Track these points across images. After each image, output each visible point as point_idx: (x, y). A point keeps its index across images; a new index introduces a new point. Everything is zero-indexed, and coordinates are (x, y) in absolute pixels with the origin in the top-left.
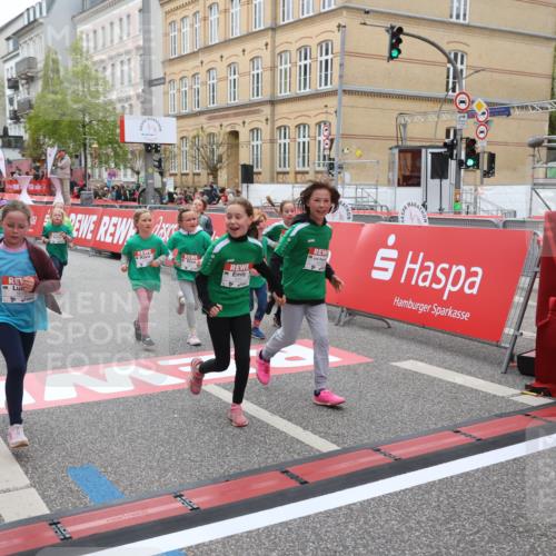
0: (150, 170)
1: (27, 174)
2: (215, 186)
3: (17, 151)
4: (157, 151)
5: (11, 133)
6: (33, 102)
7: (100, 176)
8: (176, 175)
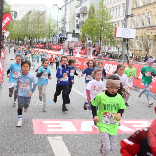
0: (124, 48)
1: (80, 46)
2: (148, 55)
3: (77, 38)
4: (128, 41)
5: (76, 32)
6: (84, 22)
7: (105, 49)
8: (132, 50)
